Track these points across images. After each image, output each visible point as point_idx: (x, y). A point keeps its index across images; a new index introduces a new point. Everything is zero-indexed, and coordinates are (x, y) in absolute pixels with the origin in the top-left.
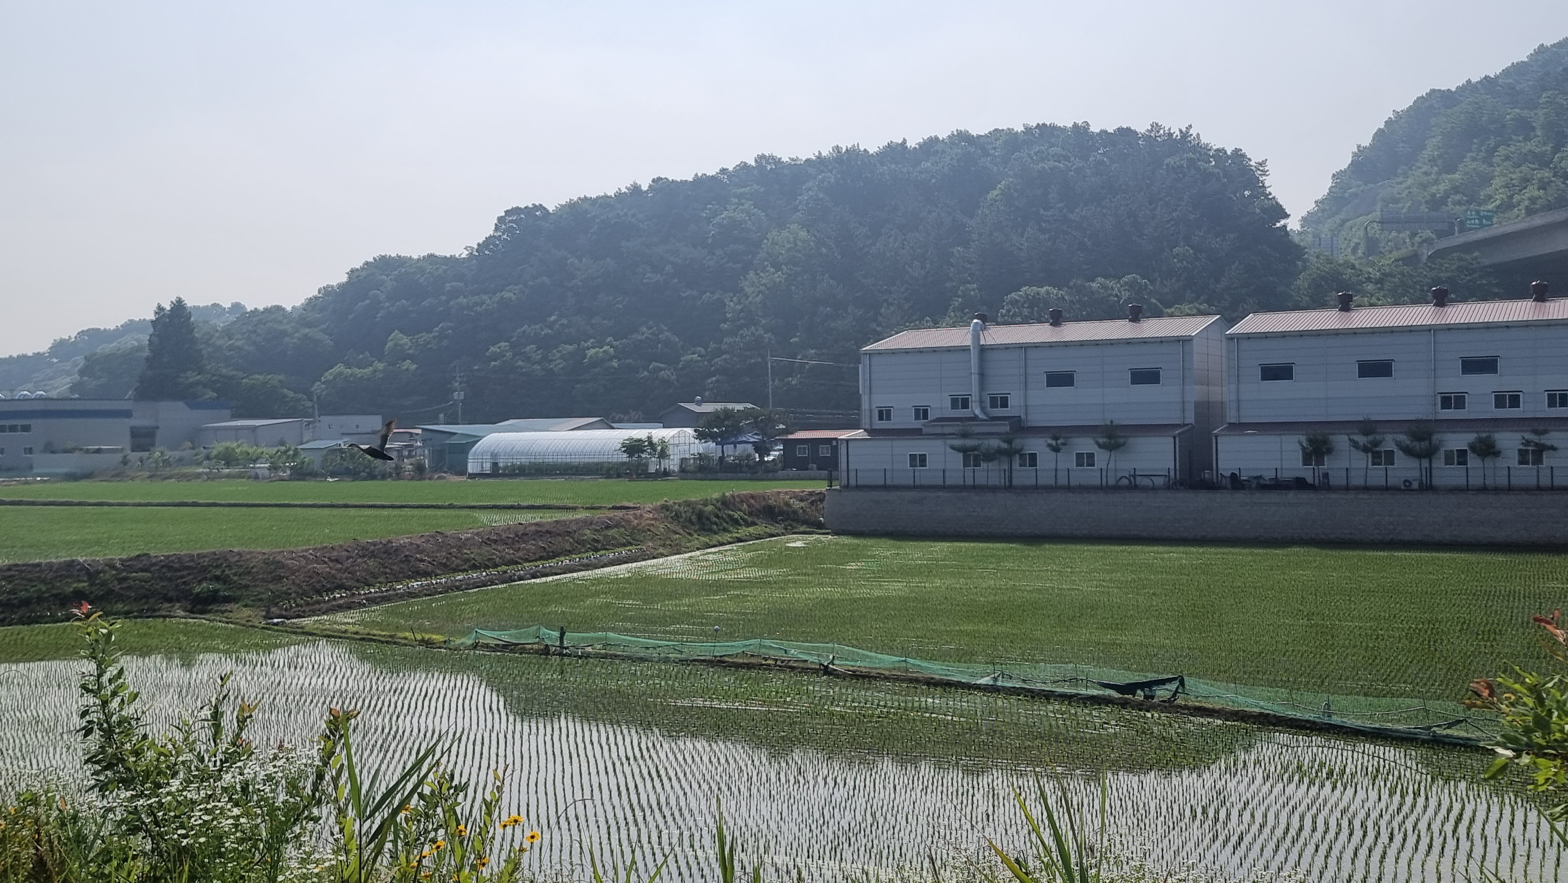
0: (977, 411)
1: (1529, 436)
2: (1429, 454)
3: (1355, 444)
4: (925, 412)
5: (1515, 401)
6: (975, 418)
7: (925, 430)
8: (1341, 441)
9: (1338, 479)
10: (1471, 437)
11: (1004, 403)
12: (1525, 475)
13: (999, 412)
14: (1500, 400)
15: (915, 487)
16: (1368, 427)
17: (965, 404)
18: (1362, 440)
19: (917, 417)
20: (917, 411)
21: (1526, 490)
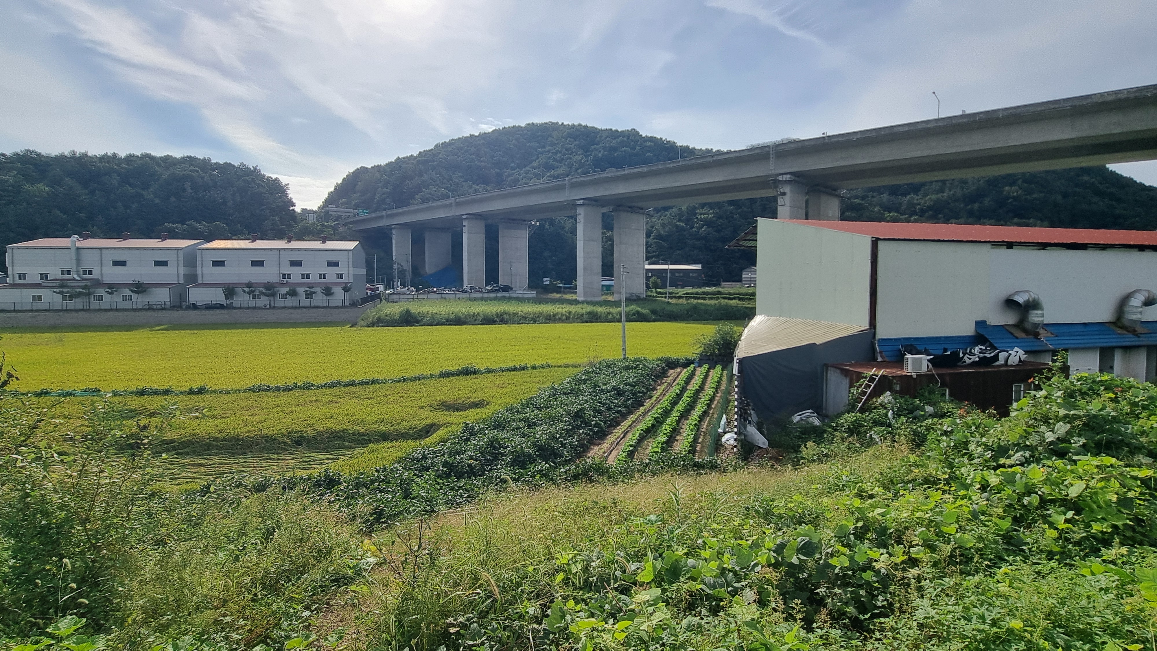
0: (75, 276)
1: (307, 289)
2: (273, 295)
3: (244, 291)
4: (46, 276)
5: (308, 277)
6: (74, 279)
7: (44, 284)
8: (239, 290)
9: (236, 304)
10: (288, 289)
11: (90, 272)
12: (306, 302)
13: (88, 276)
14: (303, 276)
15: (32, 311)
16: (249, 285)
17: (69, 272)
18: (247, 289)
19: (41, 278)
20: (41, 275)
21: (305, 307)
